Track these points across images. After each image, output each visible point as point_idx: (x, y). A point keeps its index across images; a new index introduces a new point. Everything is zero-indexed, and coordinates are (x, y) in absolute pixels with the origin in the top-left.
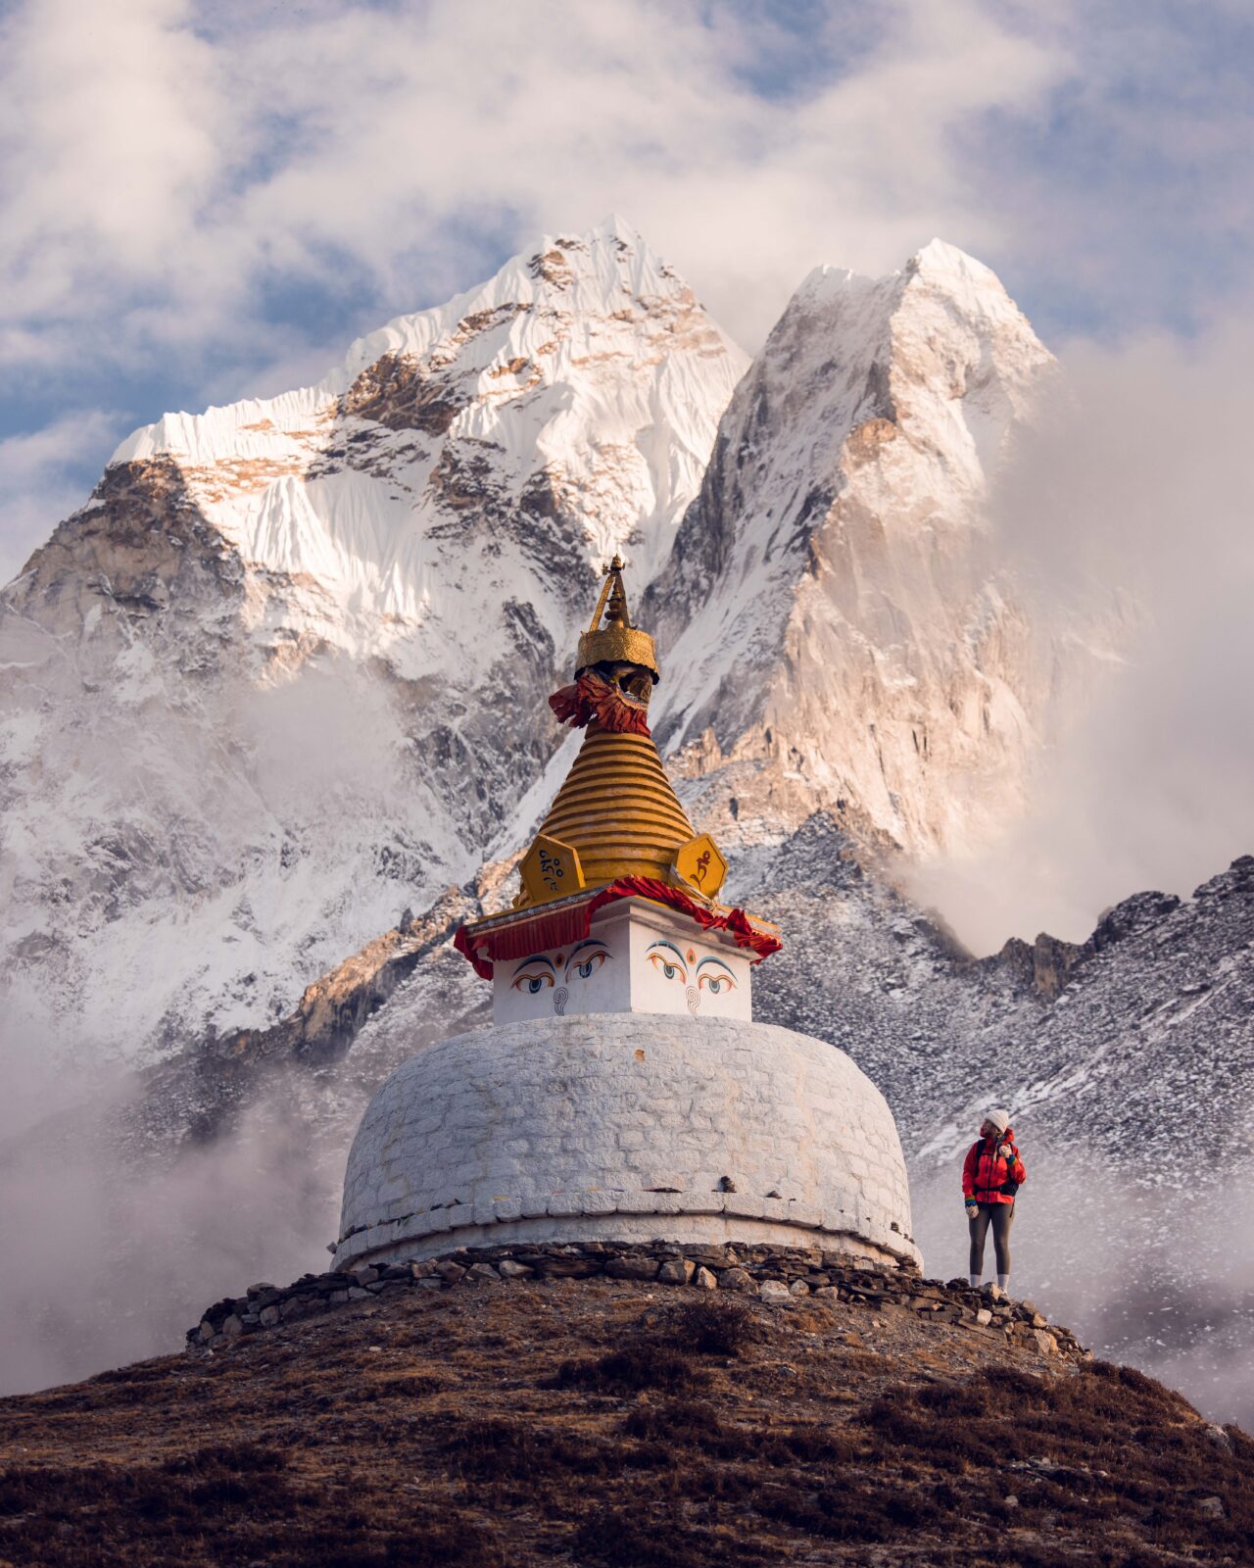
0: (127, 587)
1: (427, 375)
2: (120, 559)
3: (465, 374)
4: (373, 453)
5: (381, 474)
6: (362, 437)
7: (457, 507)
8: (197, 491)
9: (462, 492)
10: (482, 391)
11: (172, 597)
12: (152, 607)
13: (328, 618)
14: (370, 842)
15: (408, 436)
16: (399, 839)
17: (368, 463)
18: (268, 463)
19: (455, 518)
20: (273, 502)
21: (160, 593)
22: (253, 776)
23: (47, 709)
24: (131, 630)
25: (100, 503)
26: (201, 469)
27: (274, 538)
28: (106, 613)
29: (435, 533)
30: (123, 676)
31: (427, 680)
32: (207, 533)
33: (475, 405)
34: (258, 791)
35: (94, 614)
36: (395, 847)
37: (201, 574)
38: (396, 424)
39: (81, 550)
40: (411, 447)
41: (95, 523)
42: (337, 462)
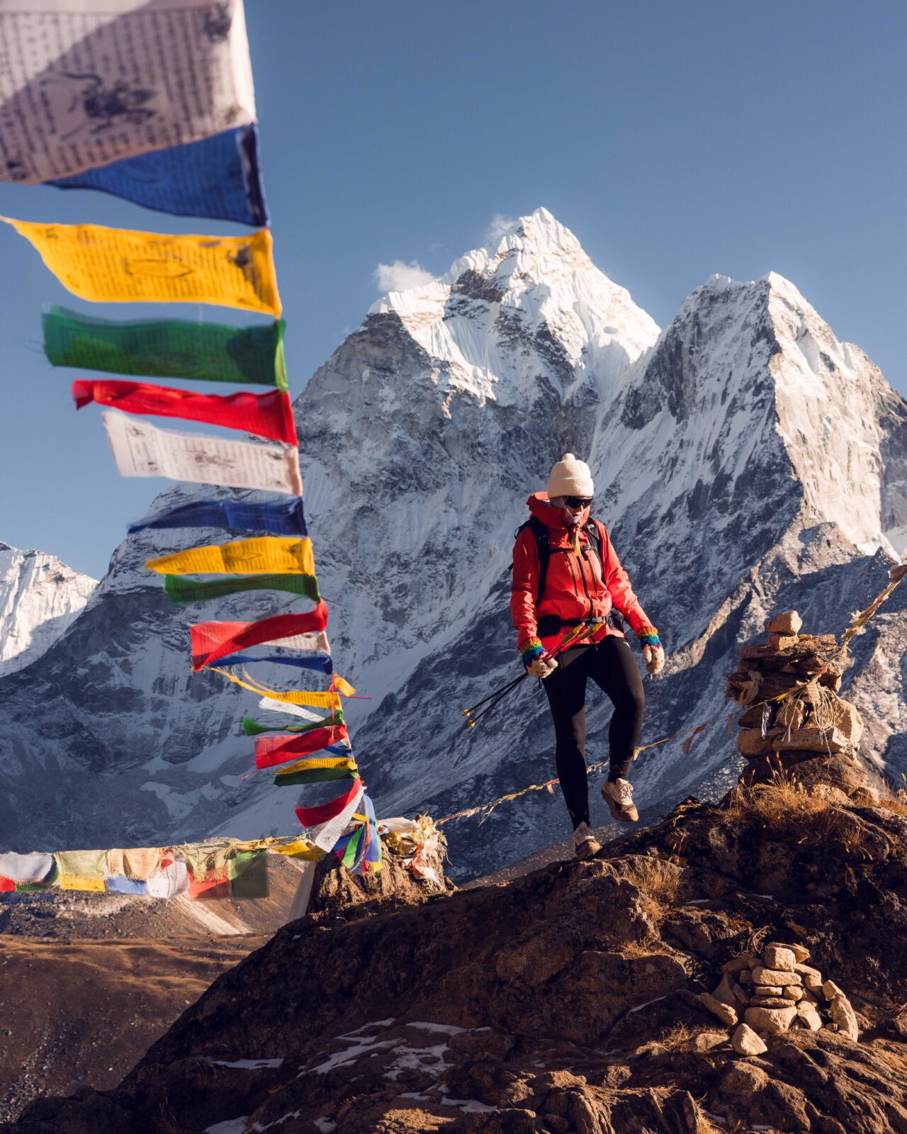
0: (380, 363)
1: (486, 277)
2: (376, 352)
3: (501, 278)
4: (467, 309)
5: (471, 317)
6: (462, 302)
7: (508, 334)
8: (407, 326)
9: (510, 328)
10: (512, 286)
11: (400, 369)
12: (392, 372)
13: (466, 380)
14: (495, 472)
15: (479, 302)
16: (507, 472)
17: (466, 313)
18: (430, 314)
19: (507, 339)
20: (435, 331)
21: (394, 367)
22: (443, 444)
23: (350, 411)
24: (384, 381)
25: (366, 329)
26: (408, 317)
27: (439, 347)
28: (372, 373)
29: (500, 344)
30: (383, 400)
31: (510, 407)
32: (413, 344)
33: (510, 292)
34: (446, 450)
35: (366, 373)
36: (506, 475)
37: (412, 360)
38: (475, 297)
39: (359, 347)
40: (482, 307)
41: (364, 336)
42: (455, 312)
